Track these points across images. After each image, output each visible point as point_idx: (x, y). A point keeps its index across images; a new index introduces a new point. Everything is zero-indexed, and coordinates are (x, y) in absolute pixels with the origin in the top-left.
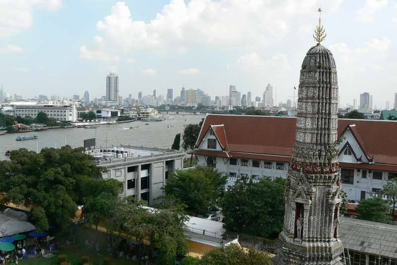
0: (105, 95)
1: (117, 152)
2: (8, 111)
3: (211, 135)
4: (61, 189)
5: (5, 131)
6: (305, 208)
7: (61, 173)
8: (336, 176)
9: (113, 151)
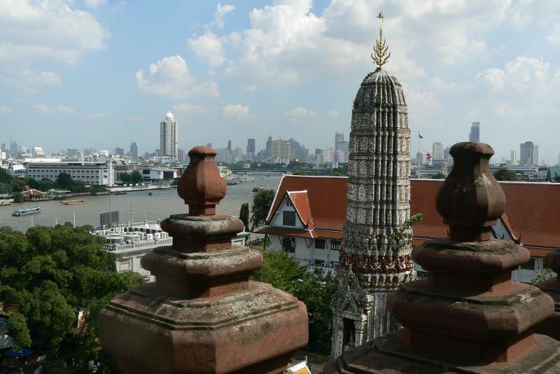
0: (159, 148)
1: (148, 231)
2: (18, 171)
3: (288, 205)
4: (50, 287)
5: (12, 200)
6: (356, 327)
7: (51, 264)
8: (406, 276)
9: (142, 230)
